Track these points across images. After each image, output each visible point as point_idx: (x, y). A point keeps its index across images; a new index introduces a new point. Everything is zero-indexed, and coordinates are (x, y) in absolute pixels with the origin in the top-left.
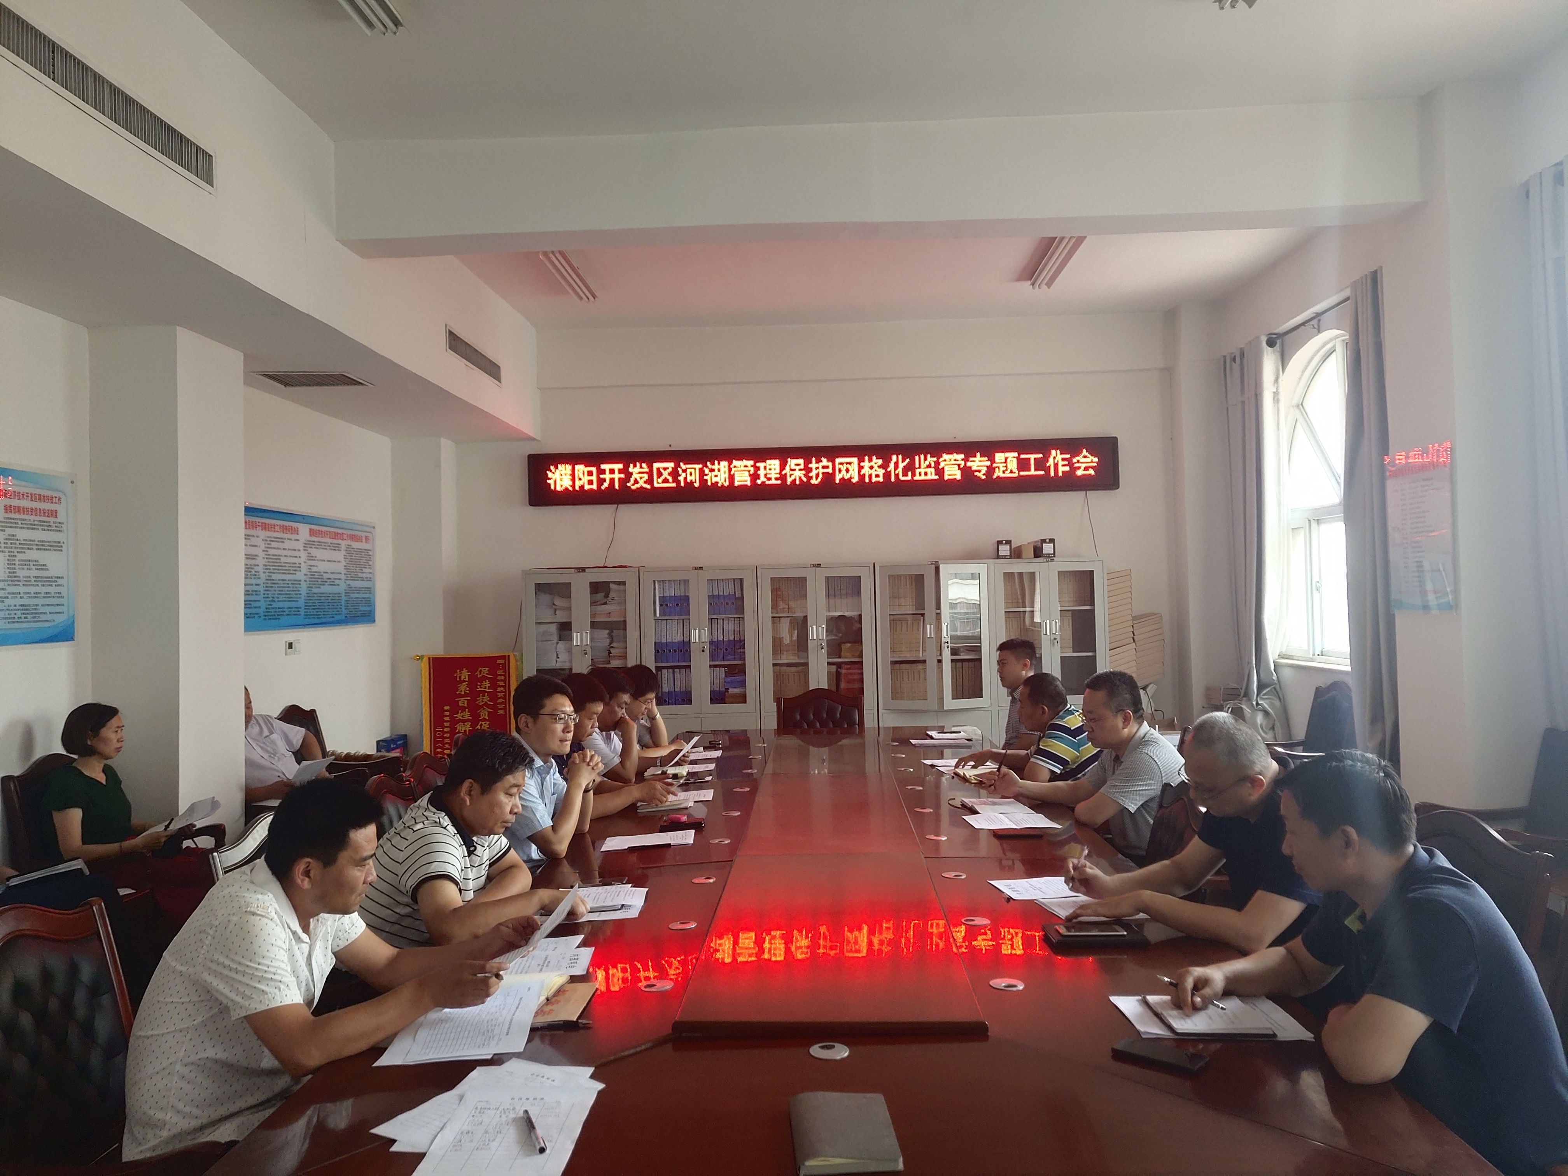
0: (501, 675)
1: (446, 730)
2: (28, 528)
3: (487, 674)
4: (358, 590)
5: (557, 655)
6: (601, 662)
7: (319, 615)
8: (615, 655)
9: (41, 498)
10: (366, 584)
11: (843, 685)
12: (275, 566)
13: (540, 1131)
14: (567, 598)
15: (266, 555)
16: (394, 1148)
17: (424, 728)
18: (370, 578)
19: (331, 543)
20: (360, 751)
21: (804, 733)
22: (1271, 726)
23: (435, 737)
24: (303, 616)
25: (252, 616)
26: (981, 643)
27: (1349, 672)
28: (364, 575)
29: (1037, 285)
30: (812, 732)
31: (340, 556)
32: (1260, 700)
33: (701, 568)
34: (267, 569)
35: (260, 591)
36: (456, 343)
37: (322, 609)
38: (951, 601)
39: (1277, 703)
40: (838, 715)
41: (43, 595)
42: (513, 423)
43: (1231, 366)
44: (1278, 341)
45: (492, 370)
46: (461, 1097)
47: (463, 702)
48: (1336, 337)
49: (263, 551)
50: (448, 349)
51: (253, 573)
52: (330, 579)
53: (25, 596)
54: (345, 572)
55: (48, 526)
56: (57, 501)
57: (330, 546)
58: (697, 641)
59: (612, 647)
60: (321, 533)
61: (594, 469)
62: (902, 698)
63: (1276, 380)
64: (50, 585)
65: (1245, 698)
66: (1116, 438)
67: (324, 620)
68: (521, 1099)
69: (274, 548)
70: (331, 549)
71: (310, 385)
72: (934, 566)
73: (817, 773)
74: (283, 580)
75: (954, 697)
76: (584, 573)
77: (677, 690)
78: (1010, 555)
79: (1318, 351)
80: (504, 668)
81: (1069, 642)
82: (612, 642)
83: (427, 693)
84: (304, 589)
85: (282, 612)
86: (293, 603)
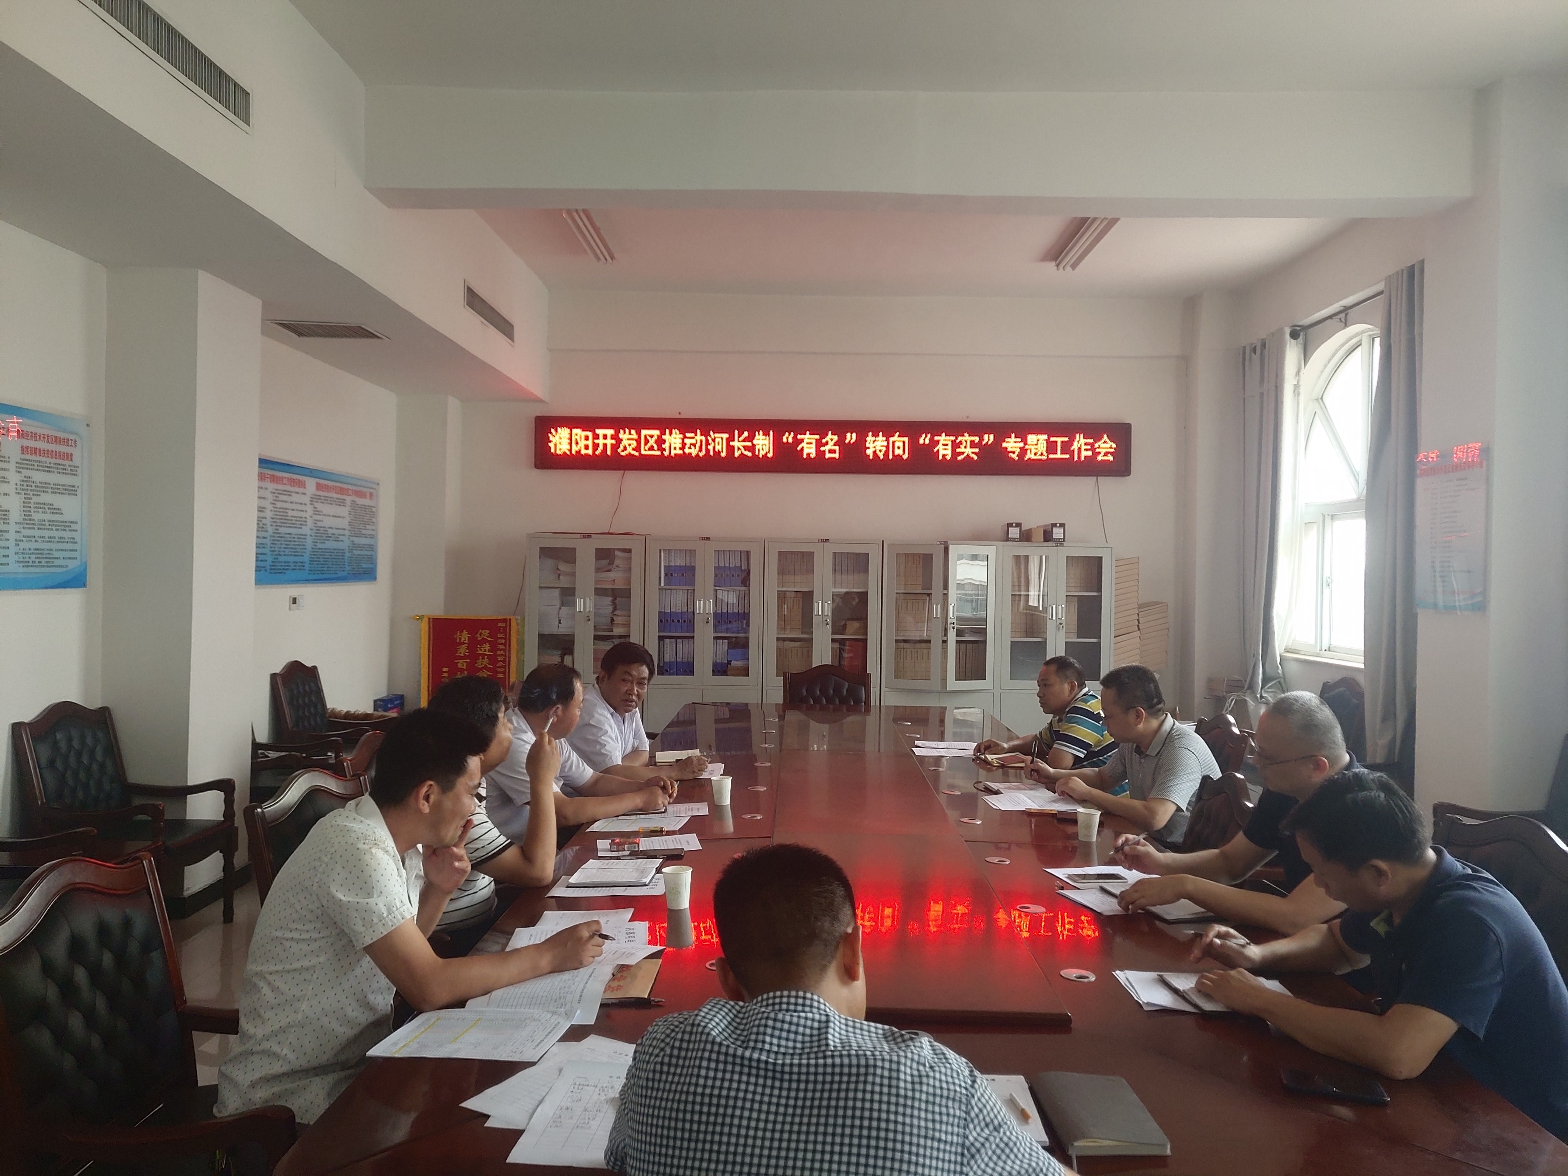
0: (502, 638)
2: (44, 471)
3: (487, 636)
4: (361, 547)
5: (560, 620)
6: (604, 628)
7: (322, 571)
8: (618, 622)
9: (57, 440)
10: (368, 541)
11: (846, 663)
12: (282, 519)
14: (572, 563)
15: (274, 507)
17: (422, 688)
18: (373, 535)
19: (337, 498)
20: (360, 709)
21: (810, 708)
24: (307, 571)
25: (260, 569)
26: (986, 625)
27: (1362, 669)
28: (368, 532)
29: (1061, 267)
31: (344, 511)
32: (1264, 692)
33: (709, 539)
34: (274, 522)
35: (268, 544)
36: (473, 300)
37: (326, 564)
38: (958, 582)
40: (845, 692)
41: (57, 539)
42: (523, 383)
43: (1250, 356)
44: (1302, 333)
45: (506, 328)
47: (462, 664)
48: (1363, 332)
49: (271, 503)
50: (466, 306)
51: (262, 525)
52: (334, 534)
53: (39, 540)
54: (348, 527)
55: (63, 469)
56: (73, 444)
57: (335, 501)
58: (702, 612)
59: (615, 614)
60: (327, 488)
61: (590, 434)
62: (904, 678)
63: (1298, 373)
64: (64, 530)
65: (1249, 691)
66: (1129, 425)
67: (327, 576)
69: (282, 501)
70: (336, 505)
71: (324, 336)
72: (943, 546)
73: (816, 749)
74: (289, 534)
75: (958, 678)
76: (589, 539)
77: (679, 660)
78: (1020, 538)
79: (1343, 345)
80: (505, 632)
81: (1074, 627)
82: (615, 609)
83: (427, 654)
84: (309, 544)
85: (287, 566)
86: (298, 557)
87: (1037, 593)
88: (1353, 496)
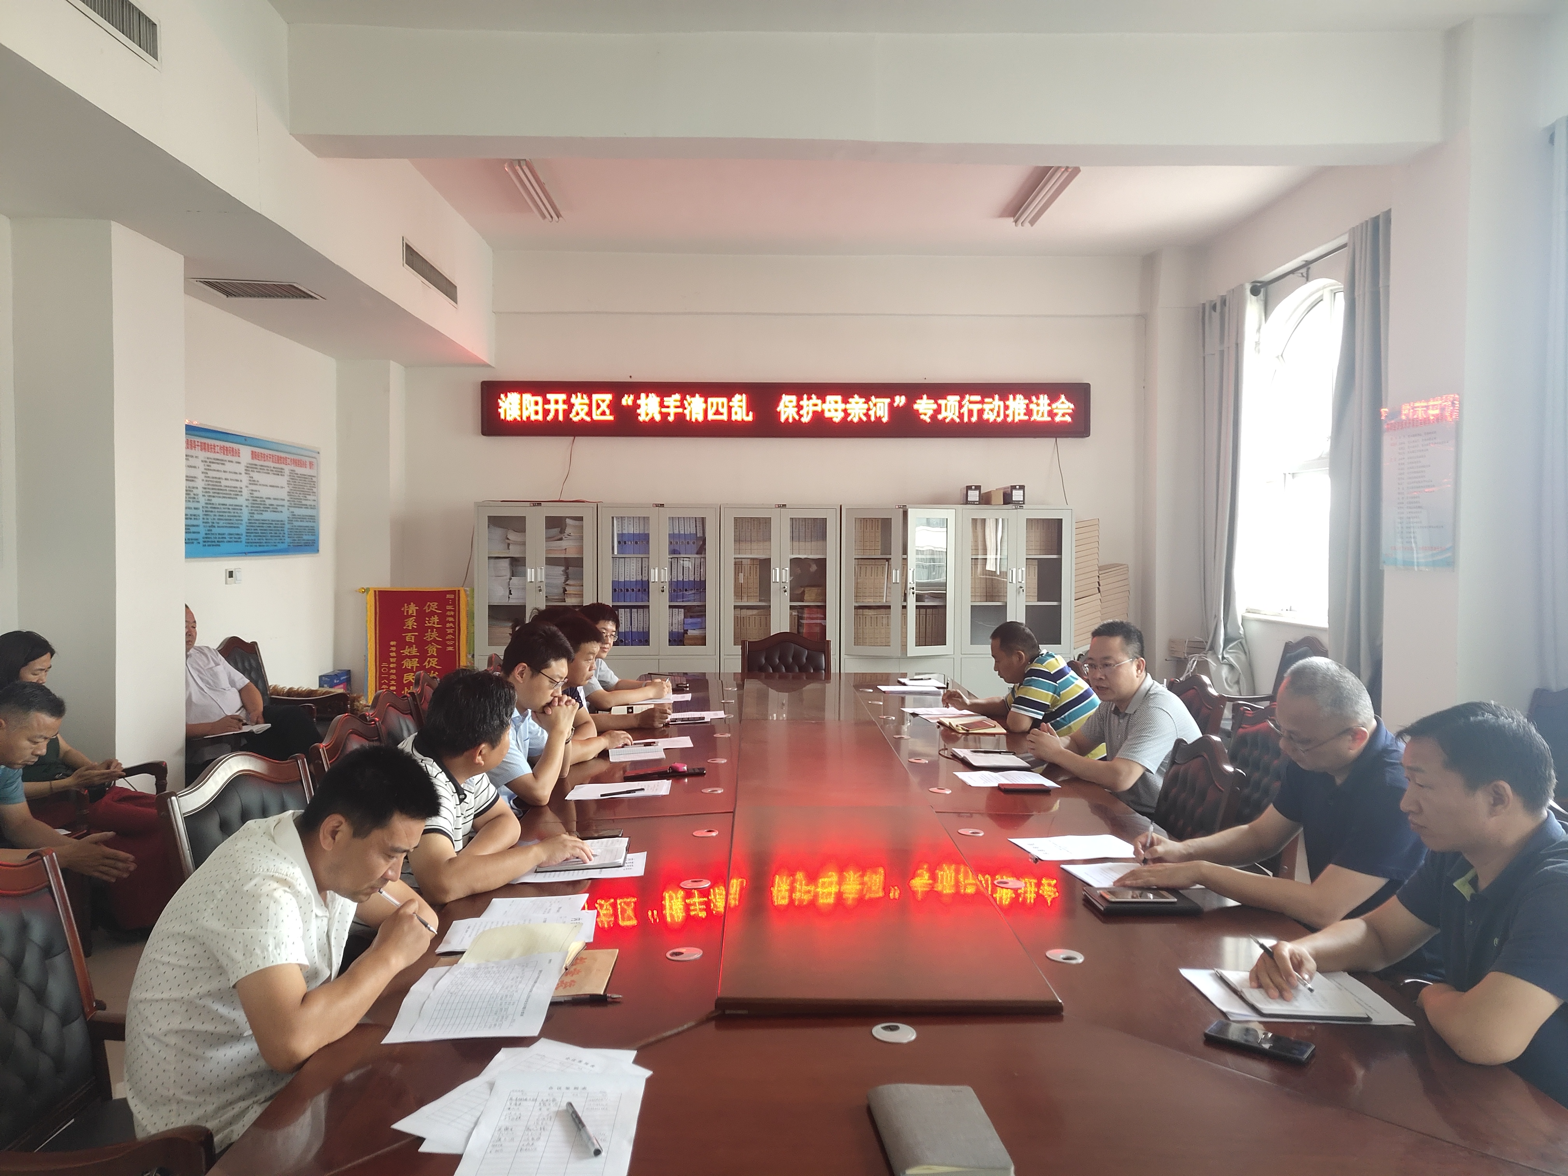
0: (450, 610)
1: (392, 666)
3: (436, 609)
4: (302, 518)
5: (510, 591)
6: (556, 599)
7: (260, 543)
8: (571, 593)
10: (309, 512)
11: (805, 629)
12: (215, 489)
13: (590, 1128)
14: (522, 532)
15: (206, 477)
16: (423, 1149)
17: (369, 663)
18: (314, 506)
19: (274, 468)
20: (304, 686)
21: (769, 677)
22: (1237, 679)
23: (381, 673)
24: (243, 543)
25: (191, 541)
26: (946, 591)
27: (1326, 628)
28: (308, 503)
29: (1019, 223)
30: (777, 676)
31: (282, 481)
32: (1226, 653)
33: (662, 505)
34: (206, 492)
35: (199, 516)
36: (413, 258)
37: (264, 536)
38: (917, 549)
39: (1242, 657)
40: (805, 660)
42: (468, 347)
43: (1210, 315)
44: (1262, 290)
45: (449, 289)
46: (492, 1086)
47: (410, 637)
48: (1324, 287)
49: (202, 472)
50: (405, 265)
51: (192, 496)
52: (272, 505)
54: (287, 498)
57: (272, 471)
58: (656, 580)
59: (567, 584)
60: (264, 457)
61: (540, 399)
62: (864, 644)
63: (1259, 329)
65: (1210, 652)
66: (1088, 385)
67: (266, 548)
68: (560, 1088)
69: (215, 470)
70: (274, 474)
71: (254, 296)
72: (901, 510)
73: (775, 719)
74: (223, 505)
75: (918, 644)
76: (539, 507)
77: (634, 630)
78: (979, 501)
79: (1306, 299)
80: (454, 604)
81: (1034, 591)
82: (567, 579)
83: (373, 627)
84: (245, 515)
85: (222, 538)
86: (234, 529)
87: (994, 557)
88: (1317, 455)
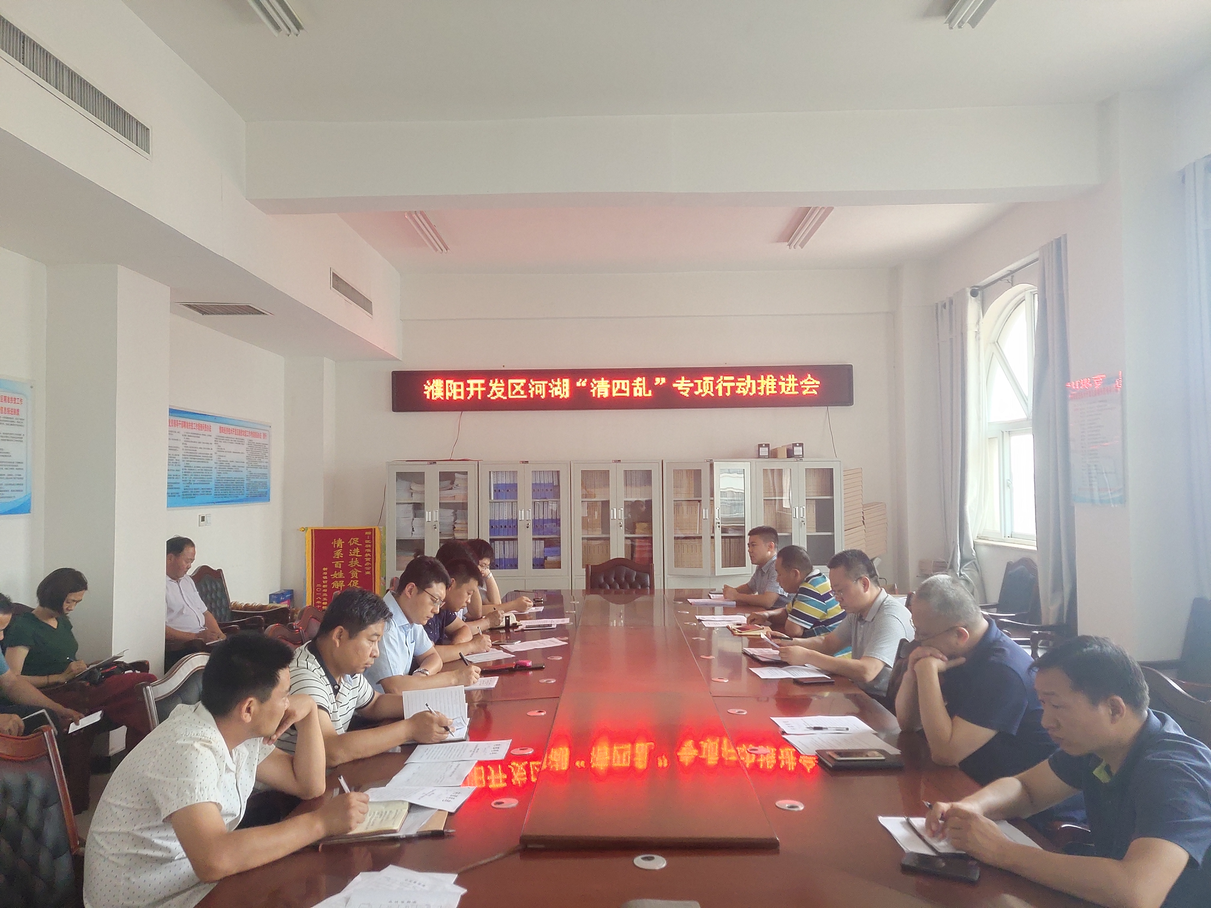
0: (368, 544)
1: (324, 586)
3: (357, 543)
4: (257, 476)
5: (413, 529)
6: (447, 534)
7: (226, 495)
8: (458, 529)
9: (6, 399)
10: (264, 471)
11: (636, 556)
12: (192, 456)
14: (422, 484)
15: (185, 447)
17: (307, 585)
19: (236, 439)
20: (257, 602)
21: (607, 592)
23: (316, 592)
24: (213, 495)
25: (173, 495)
26: (745, 524)
27: (1035, 551)
28: (262, 464)
29: (792, 246)
30: (613, 592)
31: (243, 448)
32: (963, 571)
33: (527, 462)
34: (185, 458)
35: (179, 476)
36: (338, 283)
37: (228, 490)
38: (721, 490)
39: (976, 574)
40: (634, 580)
41: (6, 476)
42: (380, 346)
43: (942, 311)
44: (979, 292)
45: (366, 304)
47: (338, 565)
48: (1025, 290)
49: (183, 444)
50: (332, 288)
51: (175, 461)
52: (235, 466)
54: (246, 461)
55: (12, 422)
56: (19, 402)
57: (235, 441)
58: (523, 519)
59: (456, 523)
60: (229, 431)
62: (683, 566)
63: (978, 322)
64: (12, 469)
66: (850, 366)
67: (230, 499)
69: (192, 442)
70: (236, 443)
71: (222, 314)
72: (708, 463)
74: (198, 467)
75: (724, 566)
76: (434, 465)
77: (507, 557)
78: (768, 456)
79: (1012, 300)
80: (371, 539)
81: (814, 524)
82: (455, 519)
83: (310, 557)
84: (214, 475)
85: (197, 492)
86: (205, 485)
87: (788, 498)
88: (1024, 416)
